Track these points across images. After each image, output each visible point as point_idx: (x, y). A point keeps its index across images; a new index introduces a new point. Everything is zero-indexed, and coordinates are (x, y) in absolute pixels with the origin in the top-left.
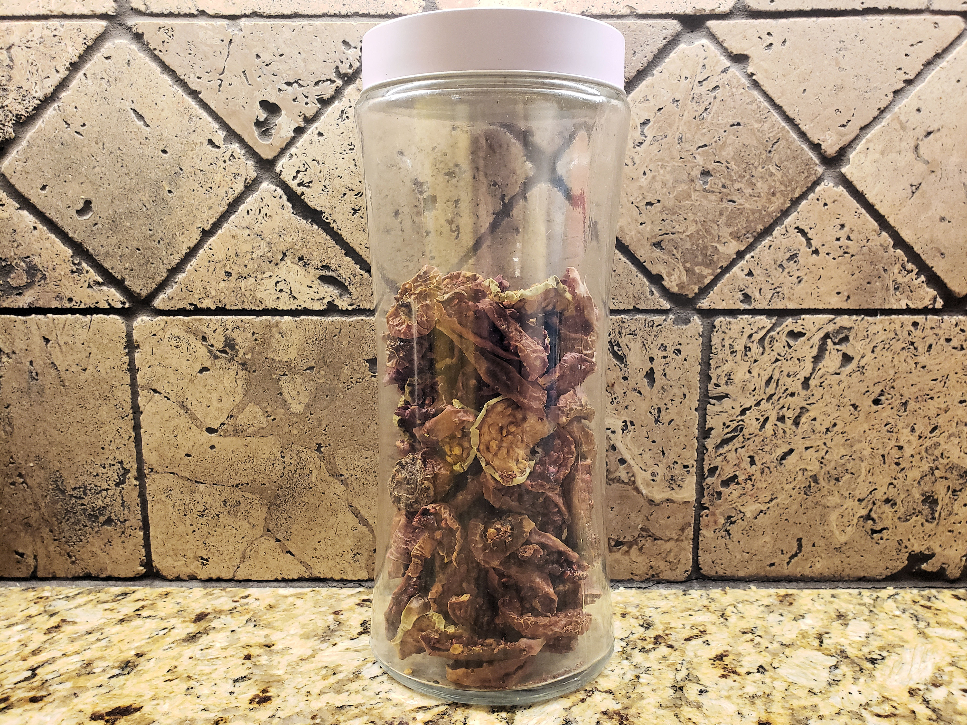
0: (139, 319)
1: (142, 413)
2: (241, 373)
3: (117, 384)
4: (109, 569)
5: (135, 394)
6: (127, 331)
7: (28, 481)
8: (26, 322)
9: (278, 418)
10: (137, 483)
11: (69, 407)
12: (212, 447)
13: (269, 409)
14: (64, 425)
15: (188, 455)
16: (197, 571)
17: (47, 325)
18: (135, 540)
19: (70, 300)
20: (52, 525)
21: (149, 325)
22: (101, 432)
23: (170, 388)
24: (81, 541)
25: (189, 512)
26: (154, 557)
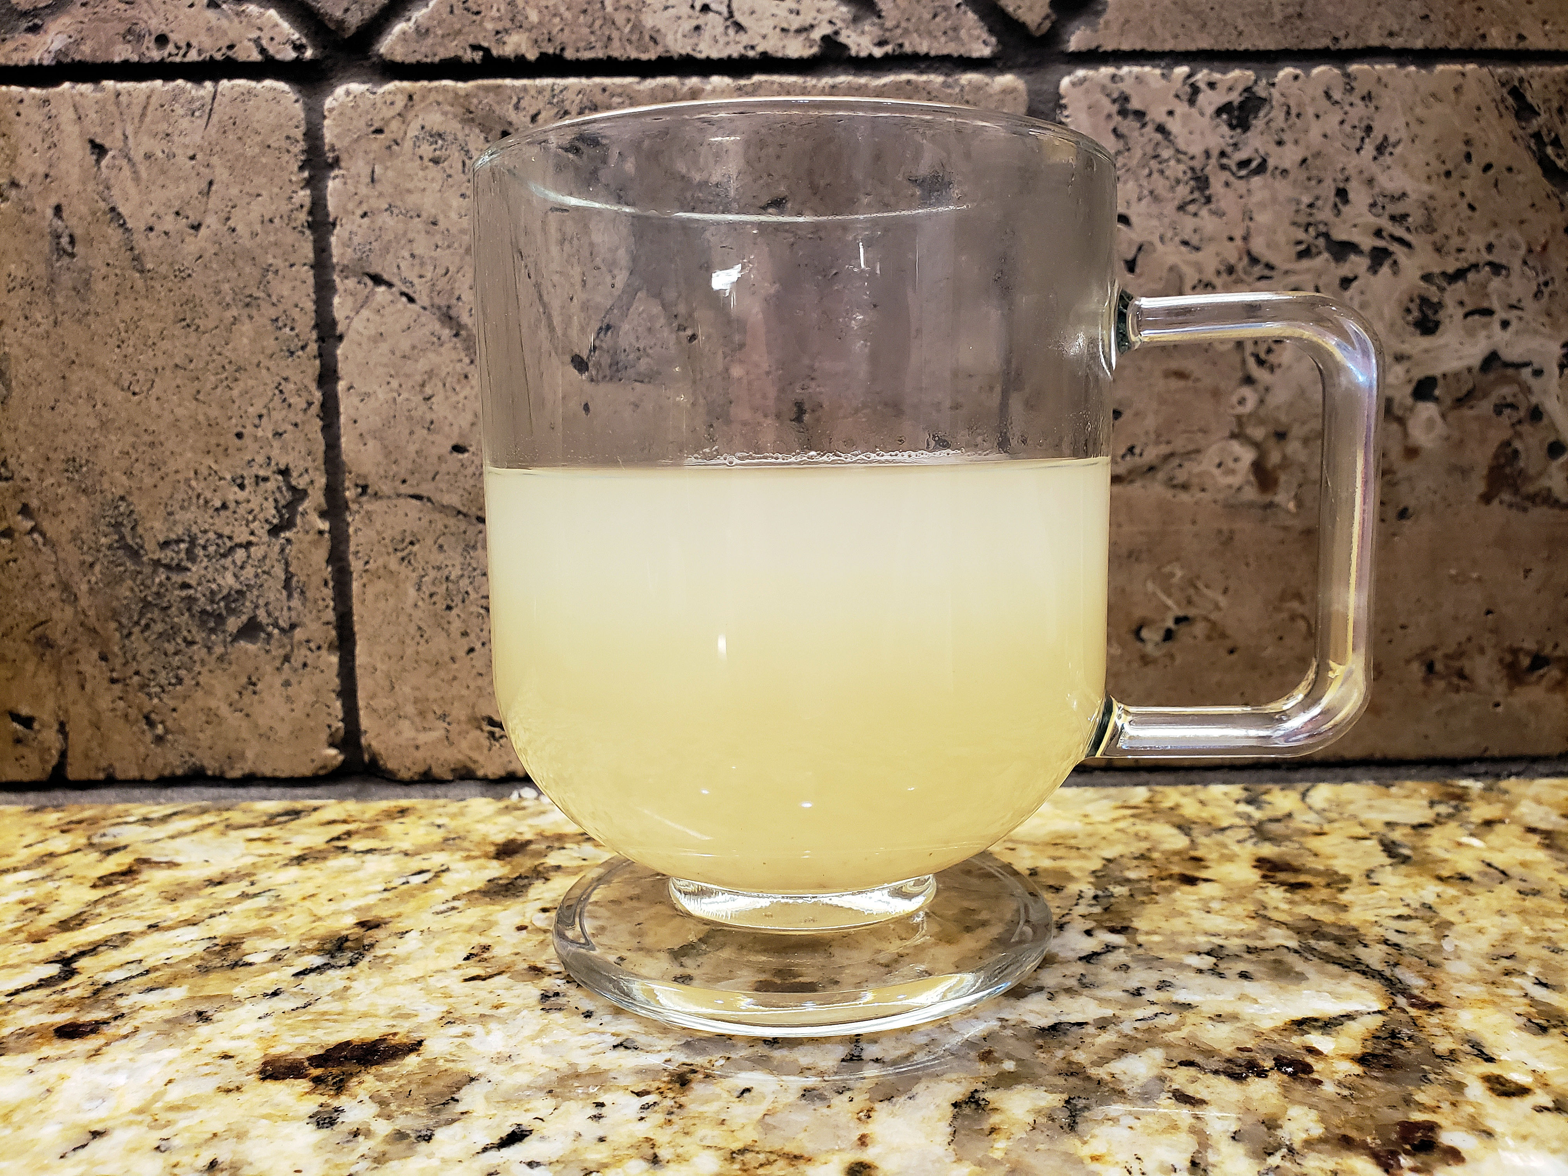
0: (340, 91)
1: (340, 338)
3: (279, 263)
4: (250, 754)
6: (309, 122)
7: (45, 525)
8: (46, 102)
10: (325, 526)
11: (153, 328)
14: (141, 375)
16: (475, 755)
17: (101, 107)
18: (318, 678)
19: (162, 40)
20: (106, 641)
21: (364, 105)
22: (235, 393)
23: (417, 270)
24: (180, 681)
25: (458, 599)
26: (365, 721)
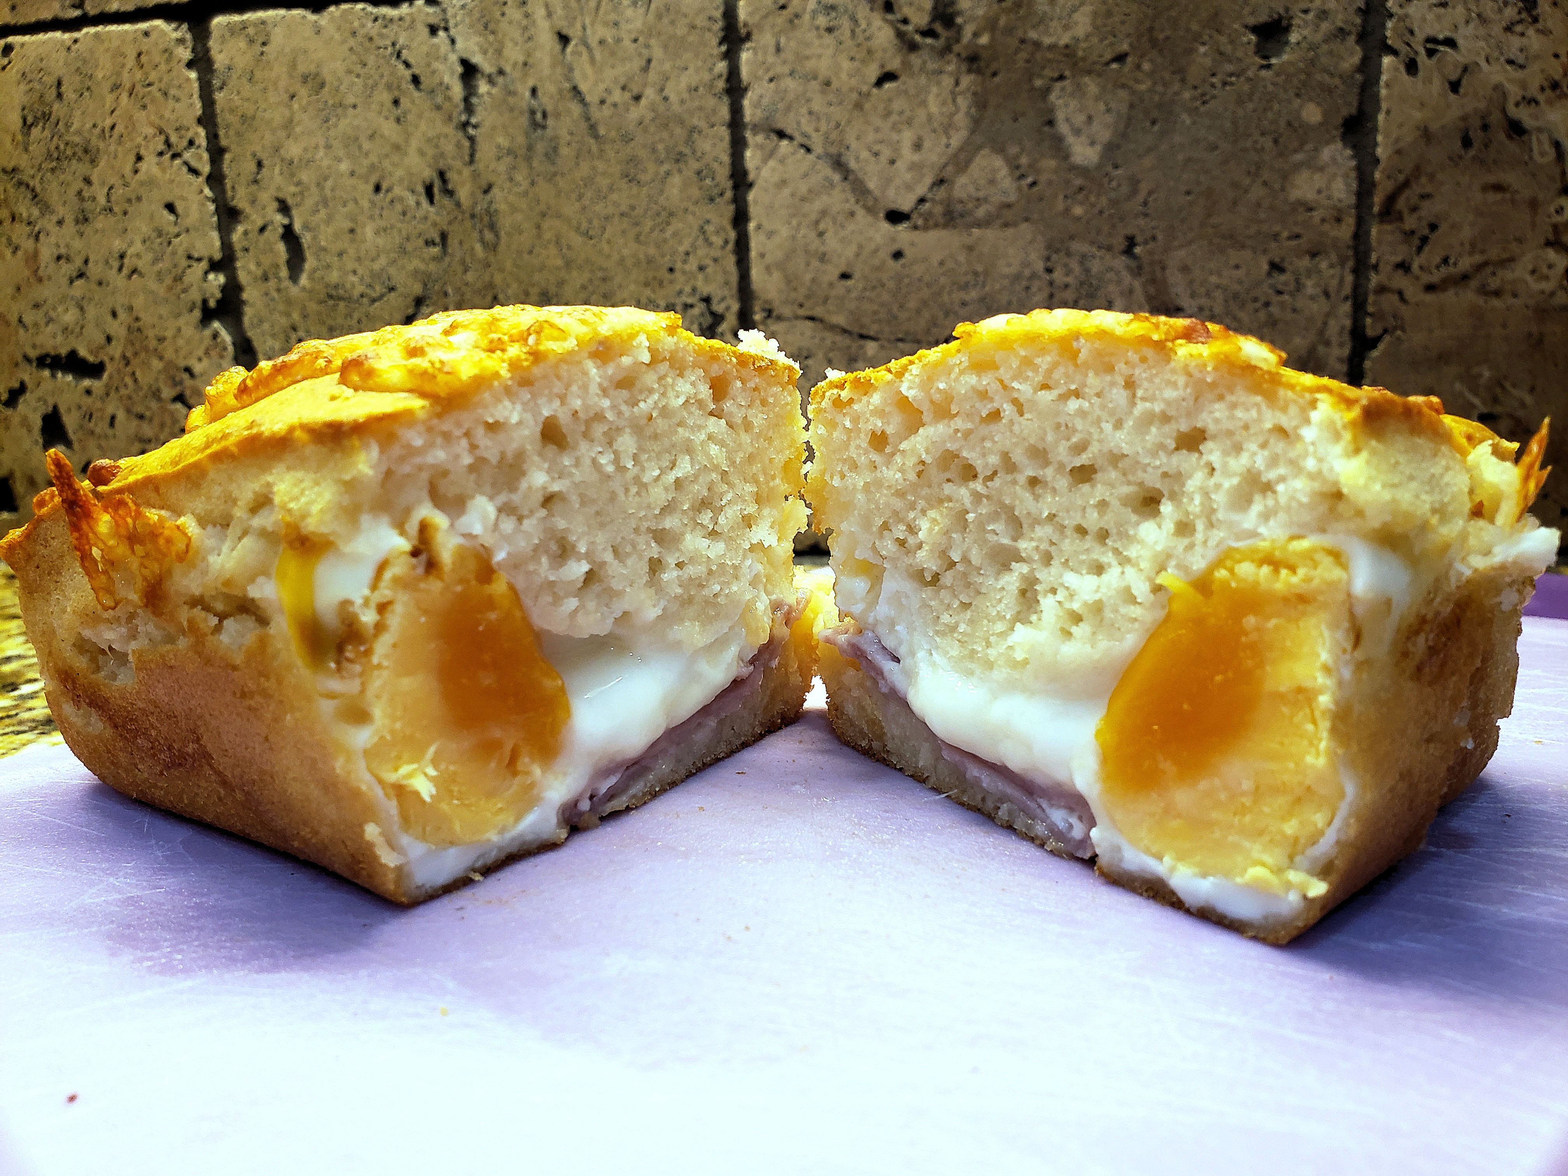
2: (967, 80)
5: (738, 145)
9: (1043, 178)
12: (898, 255)
13: (1024, 160)
15: (845, 276)
